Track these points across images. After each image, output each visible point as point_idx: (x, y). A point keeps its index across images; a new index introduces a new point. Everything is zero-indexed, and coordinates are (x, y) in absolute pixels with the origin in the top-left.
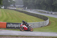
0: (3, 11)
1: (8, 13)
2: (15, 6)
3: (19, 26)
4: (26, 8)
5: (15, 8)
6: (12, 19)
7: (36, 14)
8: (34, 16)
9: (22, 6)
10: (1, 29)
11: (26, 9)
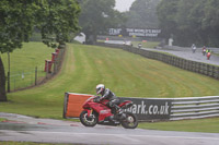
0: (81, 53)
1: (100, 62)
2: (125, 35)
3: (143, 109)
4: (171, 41)
5: (128, 43)
6: (116, 83)
7: (208, 66)
8: (199, 72)
9: (155, 33)
10: (74, 121)
11: (170, 44)
